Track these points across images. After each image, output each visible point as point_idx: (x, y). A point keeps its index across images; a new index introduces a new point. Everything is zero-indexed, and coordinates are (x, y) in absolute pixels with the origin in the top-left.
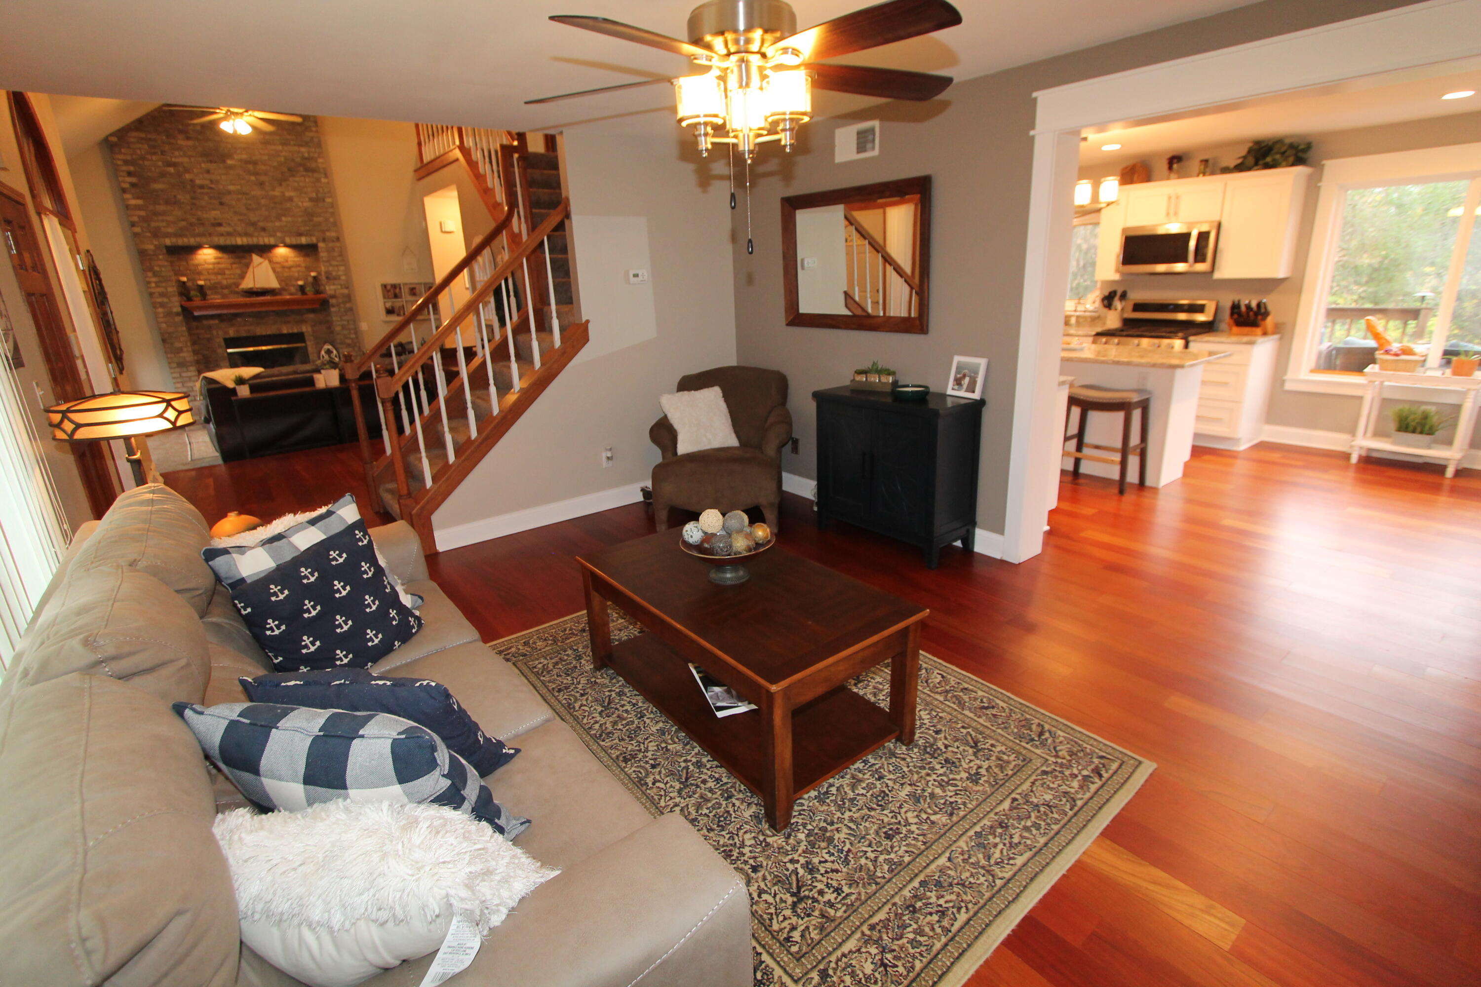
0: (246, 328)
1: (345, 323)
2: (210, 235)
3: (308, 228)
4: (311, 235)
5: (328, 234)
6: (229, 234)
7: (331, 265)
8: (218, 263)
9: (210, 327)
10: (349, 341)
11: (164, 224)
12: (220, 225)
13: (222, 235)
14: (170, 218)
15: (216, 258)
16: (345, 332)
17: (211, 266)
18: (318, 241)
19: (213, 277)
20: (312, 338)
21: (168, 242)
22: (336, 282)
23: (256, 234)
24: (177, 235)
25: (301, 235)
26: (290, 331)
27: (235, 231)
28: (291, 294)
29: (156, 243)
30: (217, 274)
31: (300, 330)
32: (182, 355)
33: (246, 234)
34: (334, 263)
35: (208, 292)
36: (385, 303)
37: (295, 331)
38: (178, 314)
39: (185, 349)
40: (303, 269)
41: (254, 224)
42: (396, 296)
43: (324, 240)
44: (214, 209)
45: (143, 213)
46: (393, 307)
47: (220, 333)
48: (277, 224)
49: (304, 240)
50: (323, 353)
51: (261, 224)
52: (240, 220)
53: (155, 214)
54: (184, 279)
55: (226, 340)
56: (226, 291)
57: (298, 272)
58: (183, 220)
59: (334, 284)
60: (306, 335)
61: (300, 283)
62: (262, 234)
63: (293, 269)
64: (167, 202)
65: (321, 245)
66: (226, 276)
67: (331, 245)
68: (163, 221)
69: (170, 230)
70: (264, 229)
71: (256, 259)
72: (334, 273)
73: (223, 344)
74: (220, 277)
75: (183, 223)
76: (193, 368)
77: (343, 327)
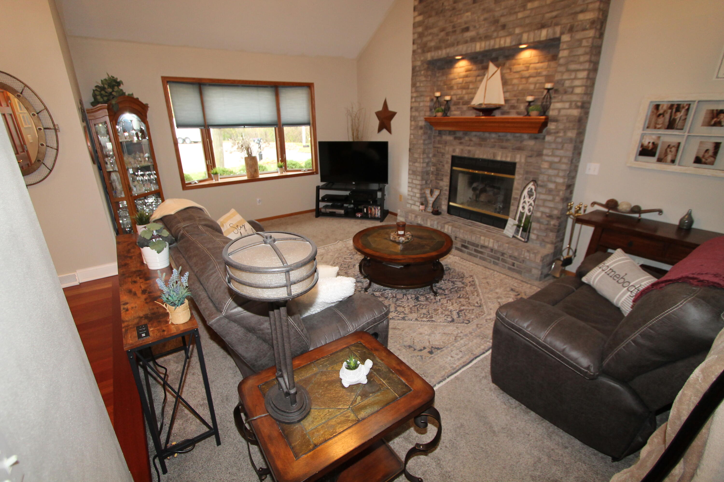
0: (469, 148)
1: (556, 160)
2: (458, 43)
3: (554, 14)
4: (557, 24)
5: (581, 17)
6: (473, 40)
7: (568, 71)
8: (466, 76)
9: (446, 143)
10: (551, 186)
11: (430, 38)
12: (467, 29)
13: (466, 42)
14: (435, 30)
15: (467, 71)
16: (551, 172)
17: (460, 80)
18: (562, 33)
19: (459, 92)
20: (522, 172)
21: (429, 56)
22: (565, 97)
23: (495, 34)
24: (438, 48)
25: (543, 26)
26: (504, 159)
27: (478, 34)
28: (518, 113)
29: (422, 58)
30: (463, 88)
31: (513, 161)
32: (417, 164)
33: (487, 37)
34: (573, 67)
35: (453, 108)
36: (643, 136)
37: (508, 160)
38: (421, 128)
39: (418, 160)
40: (542, 79)
41: (496, 21)
42: (671, 125)
43: (571, 30)
44: (467, 11)
45: (420, 29)
46: (655, 145)
47: (451, 149)
48: (520, 15)
49: (544, 34)
50: (525, 193)
51: (503, 20)
52: (485, 19)
53: (427, 28)
54: (438, 94)
55: (453, 158)
56: (465, 107)
57: (535, 84)
58: (443, 30)
59: (562, 101)
60: (518, 166)
61: (530, 98)
62: (502, 33)
63: (531, 80)
64: (437, 14)
65: (565, 38)
66: (469, 91)
67: (579, 36)
68: (431, 34)
69: (432, 44)
70: (504, 27)
71: (492, 67)
72: (567, 84)
73: (450, 161)
74: (464, 91)
75: (442, 34)
76: (419, 178)
77: (551, 163)
